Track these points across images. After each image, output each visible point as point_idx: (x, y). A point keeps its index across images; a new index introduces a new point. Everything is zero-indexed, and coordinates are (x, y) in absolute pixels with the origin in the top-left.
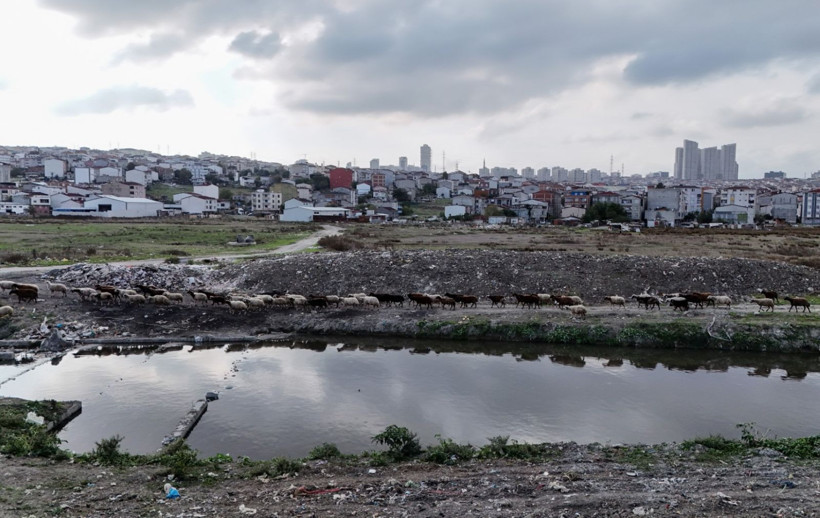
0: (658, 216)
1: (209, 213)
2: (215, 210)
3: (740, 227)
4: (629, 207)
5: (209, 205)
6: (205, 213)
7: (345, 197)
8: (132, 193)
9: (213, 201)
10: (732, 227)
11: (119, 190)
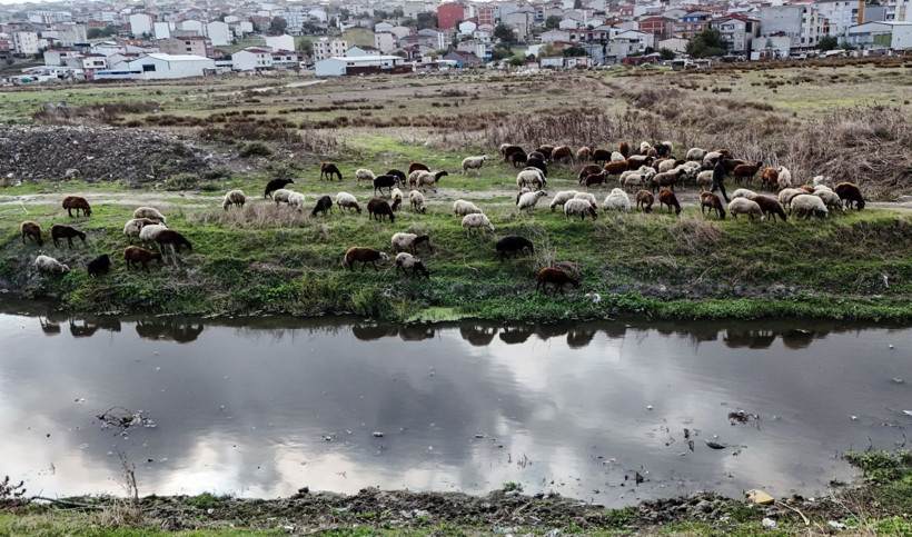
0: (769, 44)
1: (263, 69)
2: (270, 65)
3: (866, 53)
4: (731, 34)
5: (261, 59)
6: (257, 69)
7: (430, 40)
8: (189, 49)
9: (266, 55)
10: (855, 54)
11: (176, 46)
